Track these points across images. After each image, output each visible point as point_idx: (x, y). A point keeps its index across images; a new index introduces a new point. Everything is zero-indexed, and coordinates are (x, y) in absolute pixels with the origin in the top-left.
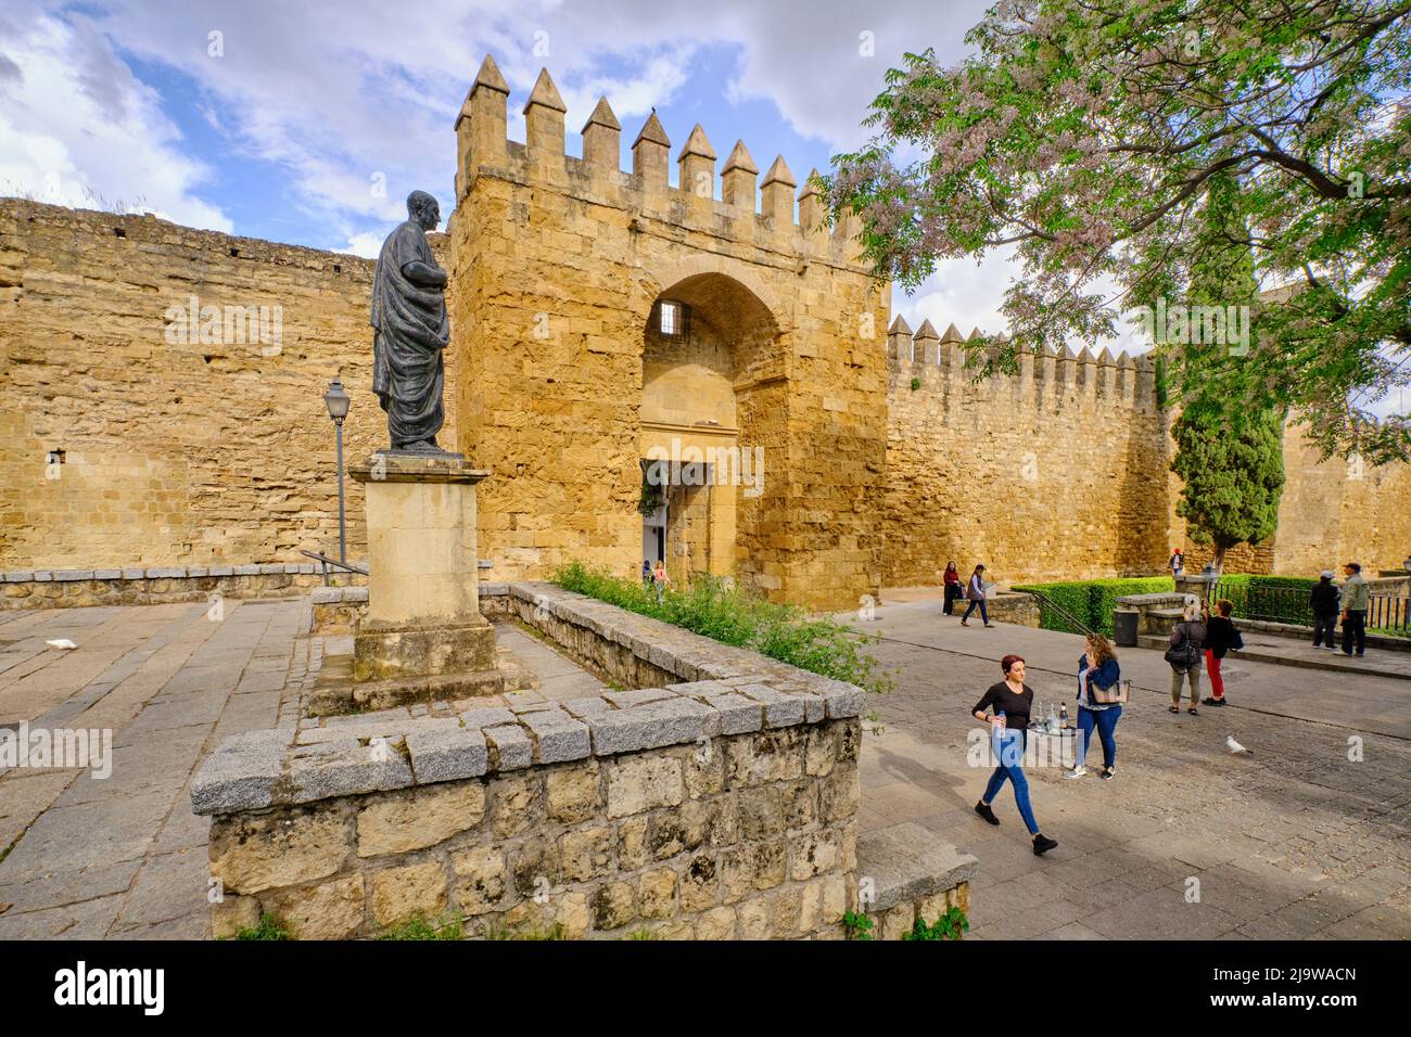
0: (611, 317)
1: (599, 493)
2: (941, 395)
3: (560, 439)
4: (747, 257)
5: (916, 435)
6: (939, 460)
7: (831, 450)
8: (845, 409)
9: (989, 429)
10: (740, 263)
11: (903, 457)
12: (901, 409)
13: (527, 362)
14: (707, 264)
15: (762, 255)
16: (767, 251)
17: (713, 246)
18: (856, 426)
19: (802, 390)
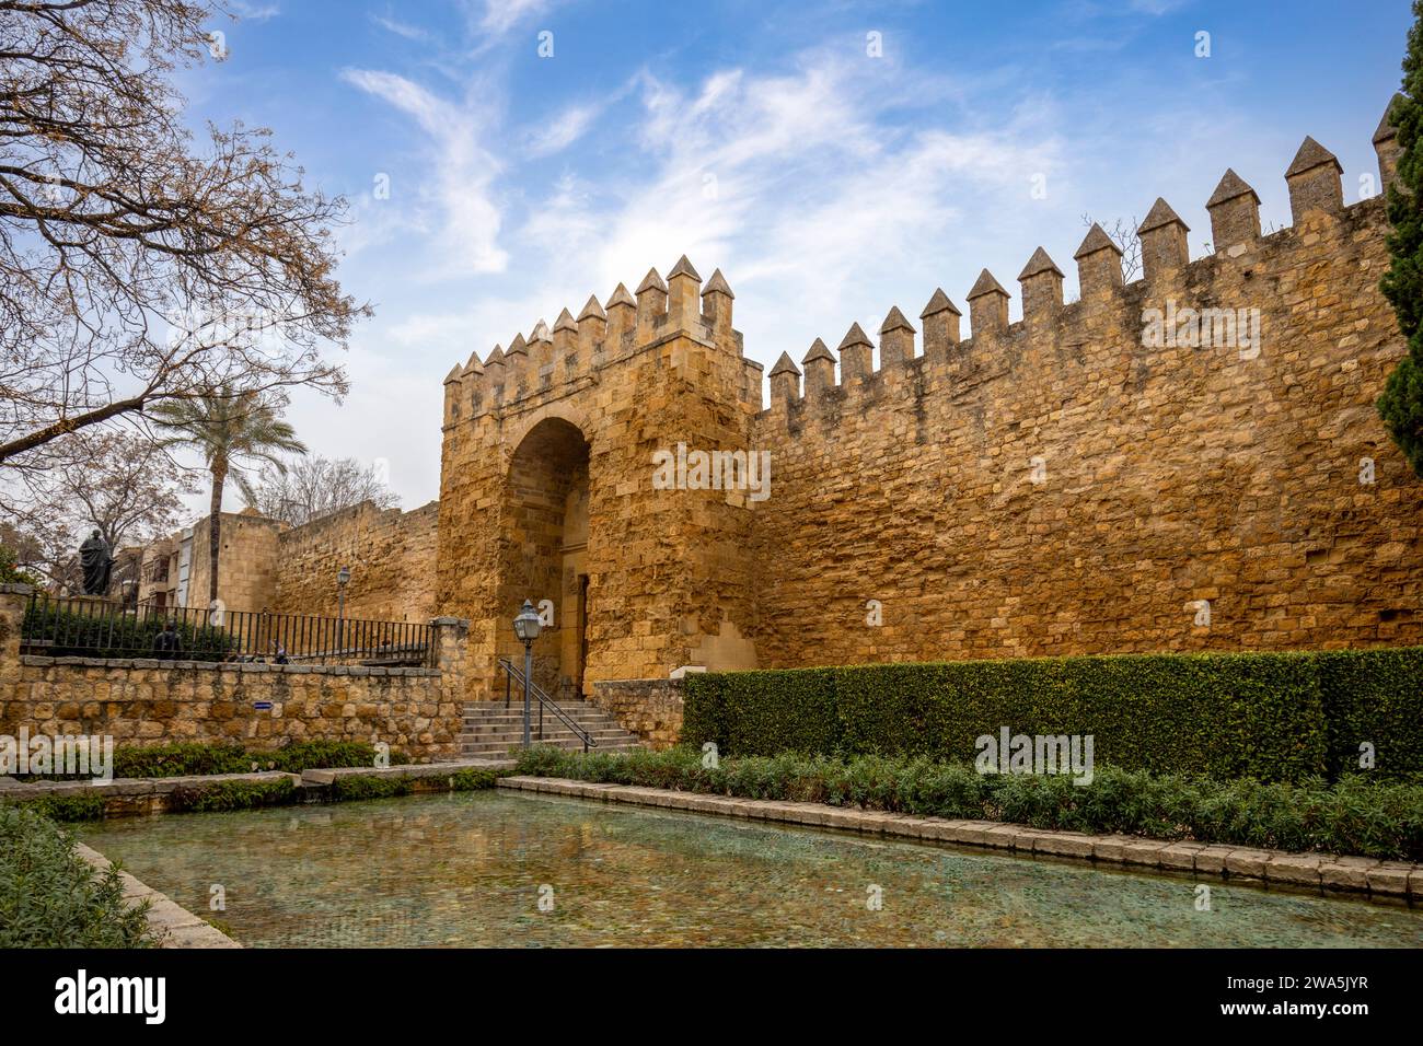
0: (489, 483)
1: (477, 606)
2: (911, 402)
3: (462, 573)
4: (561, 395)
5: (877, 472)
6: (914, 498)
7: (623, 535)
8: (635, 490)
10: (558, 403)
11: (858, 508)
12: (849, 445)
13: (453, 530)
14: (538, 416)
15: (571, 387)
16: (573, 382)
17: (539, 401)
18: (647, 502)
19: (599, 486)
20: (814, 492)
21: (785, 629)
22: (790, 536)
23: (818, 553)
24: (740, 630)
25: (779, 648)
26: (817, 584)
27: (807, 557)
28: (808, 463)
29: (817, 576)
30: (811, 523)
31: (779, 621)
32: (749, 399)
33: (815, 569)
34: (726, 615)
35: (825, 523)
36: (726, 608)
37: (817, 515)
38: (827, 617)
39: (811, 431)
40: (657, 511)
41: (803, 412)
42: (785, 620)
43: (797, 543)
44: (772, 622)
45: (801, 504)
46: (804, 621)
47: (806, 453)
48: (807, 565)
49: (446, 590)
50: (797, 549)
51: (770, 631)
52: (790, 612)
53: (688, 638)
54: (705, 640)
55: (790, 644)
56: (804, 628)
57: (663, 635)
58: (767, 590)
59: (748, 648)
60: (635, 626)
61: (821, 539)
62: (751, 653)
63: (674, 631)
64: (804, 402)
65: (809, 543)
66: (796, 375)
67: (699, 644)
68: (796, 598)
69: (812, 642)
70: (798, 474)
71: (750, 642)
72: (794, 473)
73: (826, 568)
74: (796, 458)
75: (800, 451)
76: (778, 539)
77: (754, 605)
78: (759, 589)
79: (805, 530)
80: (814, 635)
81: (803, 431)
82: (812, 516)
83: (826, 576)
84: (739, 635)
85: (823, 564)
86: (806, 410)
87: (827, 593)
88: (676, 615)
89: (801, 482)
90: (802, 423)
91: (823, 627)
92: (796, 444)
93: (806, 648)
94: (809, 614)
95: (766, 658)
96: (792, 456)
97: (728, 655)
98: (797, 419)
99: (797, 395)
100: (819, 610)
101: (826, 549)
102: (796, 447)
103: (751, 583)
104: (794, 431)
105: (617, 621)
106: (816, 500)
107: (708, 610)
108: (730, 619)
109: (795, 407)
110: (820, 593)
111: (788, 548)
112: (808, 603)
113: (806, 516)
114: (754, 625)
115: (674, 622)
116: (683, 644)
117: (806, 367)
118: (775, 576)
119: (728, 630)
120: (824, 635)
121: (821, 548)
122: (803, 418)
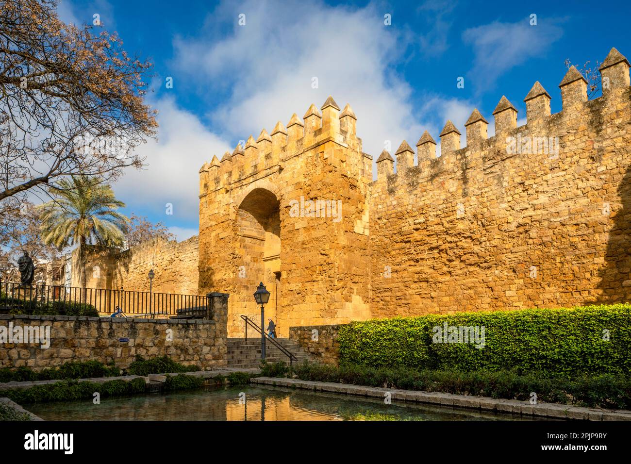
2: (459, 173)
3: (212, 272)
4: (263, 176)
5: (439, 213)
6: (461, 226)
7: (300, 250)
9: (518, 180)
10: (261, 180)
11: (428, 233)
12: (423, 199)
14: (251, 188)
15: (268, 171)
16: (270, 168)
17: (251, 179)
18: (313, 232)
19: (285, 224)
20: (403, 225)
21: (388, 299)
22: (390, 249)
23: (406, 258)
24: (363, 299)
25: (383, 309)
26: (405, 274)
27: (399, 260)
28: (399, 209)
29: (405, 270)
30: (401, 242)
31: (383, 294)
32: (366, 176)
33: (403, 266)
34: (355, 291)
35: (409, 242)
36: (355, 287)
37: (405, 237)
38: (411, 291)
39: (400, 192)
40: (318, 236)
41: (396, 181)
42: (387, 294)
43: (393, 253)
44: (379, 295)
45: (395, 232)
46: (399, 294)
47: (398, 204)
48: (399, 264)
49: (204, 281)
50: (394, 256)
51: (378, 299)
52: (390, 290)
53: (337, 304)
54: (345, 305)
55: (390, 307)
56: (398, 298)
57: (323, 302)
58: (376, 278)
59: (366, 309)
60: (307, 298)
61: (407, 250)
62: (368, 311)
63: (329, 300)
64: (397, 176)
65: (400, 252)
66: (392, 161)
67: (342, 307)
68: (393, 282)
69: (403, 305)
70: (394, 215)
71: (367, 306)
72: (391, 214)
73: (410, 266)
74: (392, 207)
75: (395, 203)
76: (383, 251)
77: (369, 286)
78: (372, 278)
79: (398, 246)
80: (404, 301)
81: (396, 192)
82: (402, 238)
83: (410, 270)
84: (362, 302)
85: (408, 263)
86: (398, 180)
87: (411, 279)
88: (329, 292)
89: (395, 219)
90: (396, 187)
91: (408, 297)
92: (392, 199)
93: (399, 309)
94: (401, 290)
95: (376, 314)
96: (390, 205)
97: (357, 313)
98: (393, 186)
99: (392, 172)
100: (406, 288)
101: (410, 256)
102: (392, 201)
103: (367, 274)
104: (391, 192)
105: (297, 296)
106: (404, 229)
107: (346, 289)
108: (358, 294)
109: (391, 179)
110: (406, 279)
111: (388, 255)
112: (400, 284)
113: (398, 238)
114: (369, 297)
115: (329, 296)
116: (334, 307)
117: (397, 156)
118: (381, 271)
119: (357, 299)
120: (409, 302)
121: (407, 255)
122: (396, 184)
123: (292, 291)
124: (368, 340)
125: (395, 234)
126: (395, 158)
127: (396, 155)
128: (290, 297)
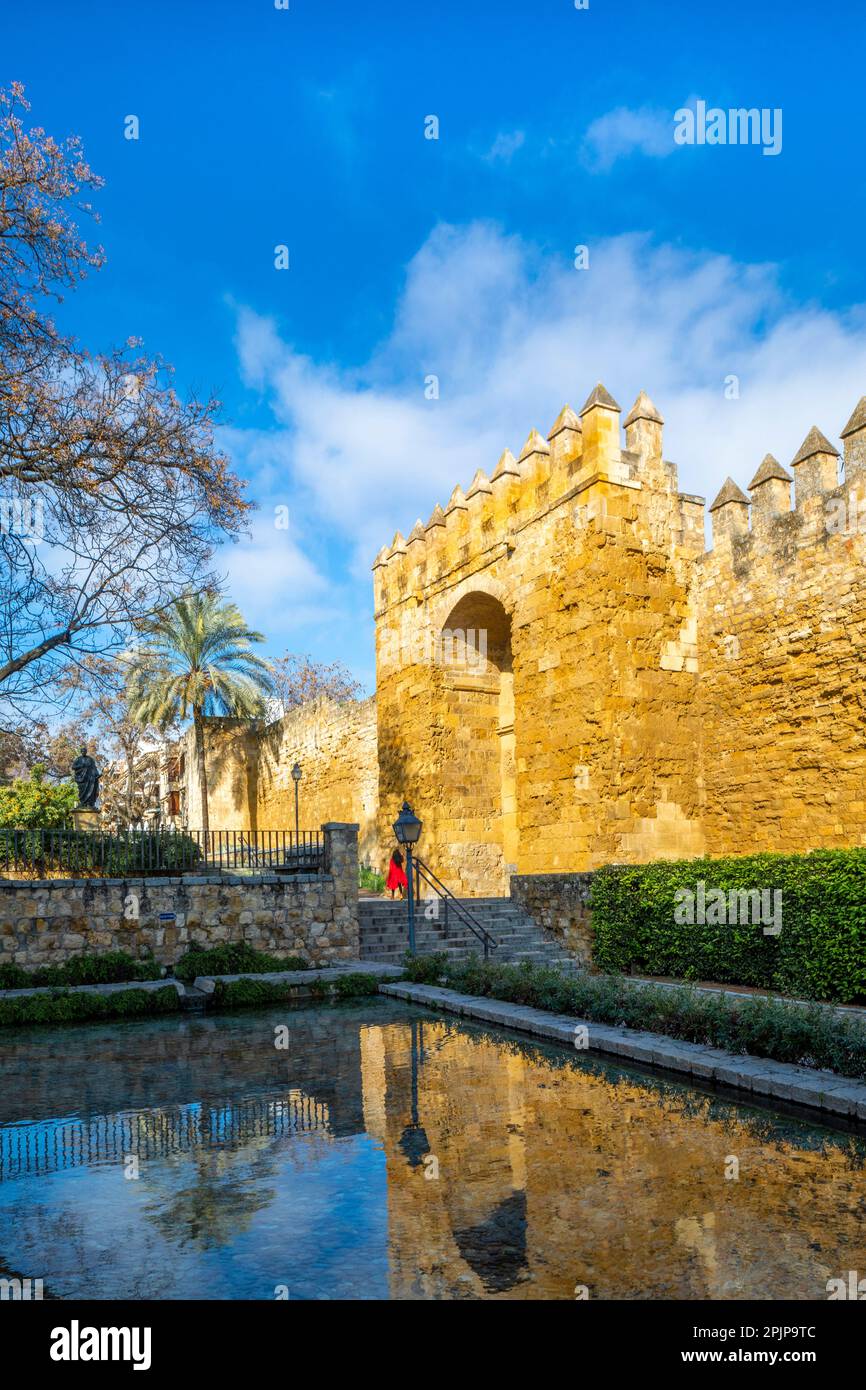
4: (480, 566)
10: (477, 575)
17: (460, 576)
19: (521, 662)
20: (766, 645)
21: (737, 807)
22: (739, 700)
23: (772, 717)
24: (683, 810)
25: (728, 829)
26: (772, 753)
27: (758, 723)
28: (758, 611)
29: (770, 744)
30: (763, 682)
31: (728, 798)
32: (687, 542)
33: (767, 736)
34: (665, 794)
35: (779, 681)
36: (664, 786)
37: (771, 671)
38: (784, 791)
39: (759, 573)
41: (751, 549)
42: (735, 796)
43: (747, 707)
44: (721, 799)
45: (750, 661)
46: (759, 797)
47: (756, 600)
48: (759, 732)
50: (747, 714)
51: (718, 808)
52: (739, 788)
53: (620, 823)
54: (639, 824)
55: (741, 824)
56: (757, 805)
57: (591, 821)
58: (714, 763)
59: (693, 830)
60: (564, 811)
61: (775, 701)
62: (697, 835)
63: (603, 816)
64: (752, 537)
65: (761, 706)
66: (744, 504)
67: (632, 829)
68: (747, 771)
69: (767, 821)
70: (747, 625)
71: (696, 823)
72: (742, 623)
73: (782, 734)
74: (743, 606)
75: (748, 597)
76: (725, 704)
77: (700, 781)
78: (705, 762)
79: (756, 691)
80: (769, 813)
81: (751, 572)
82: (764, 673)
83: (781, 744)
84: (682, 816)
85: (779, 729)
86: (754, 546)
87: (783, 763)
88: (604, 799)
89: (750, 634)
90: (750, 562)
91: (778, 803)
92: (744, 589)
93: (760, 828)
94: (763, 789)
95: (714, 840)
96: (739, 604)
97: (669, 839)
98: (744, 559)
99: (745, 529)
100: (774, 784)
101: (780, 712)
102: (743, 593)
103: (695, 756)
104: (741, 573)
105: (546, 807)
106: (768, 654)
107: (643, 790)
108: (671, 799)
109: (741, 544)
110: (775, 764)
111: (737, 713)
112: (761, 776)
113: (757, 674)
114: (701, 803)
115: (602, 806)
116: (613, 829)
117: (753, 493)
118: (723, 747)
119: (669, 812)
120: (779, 813)
121: (774, 711)
122: (751, 556)
123: (536, 797)
124: (650, 903)
125: (751, 666)
126: (749, 495)
127: (750, 489)
128: (534, 811)
